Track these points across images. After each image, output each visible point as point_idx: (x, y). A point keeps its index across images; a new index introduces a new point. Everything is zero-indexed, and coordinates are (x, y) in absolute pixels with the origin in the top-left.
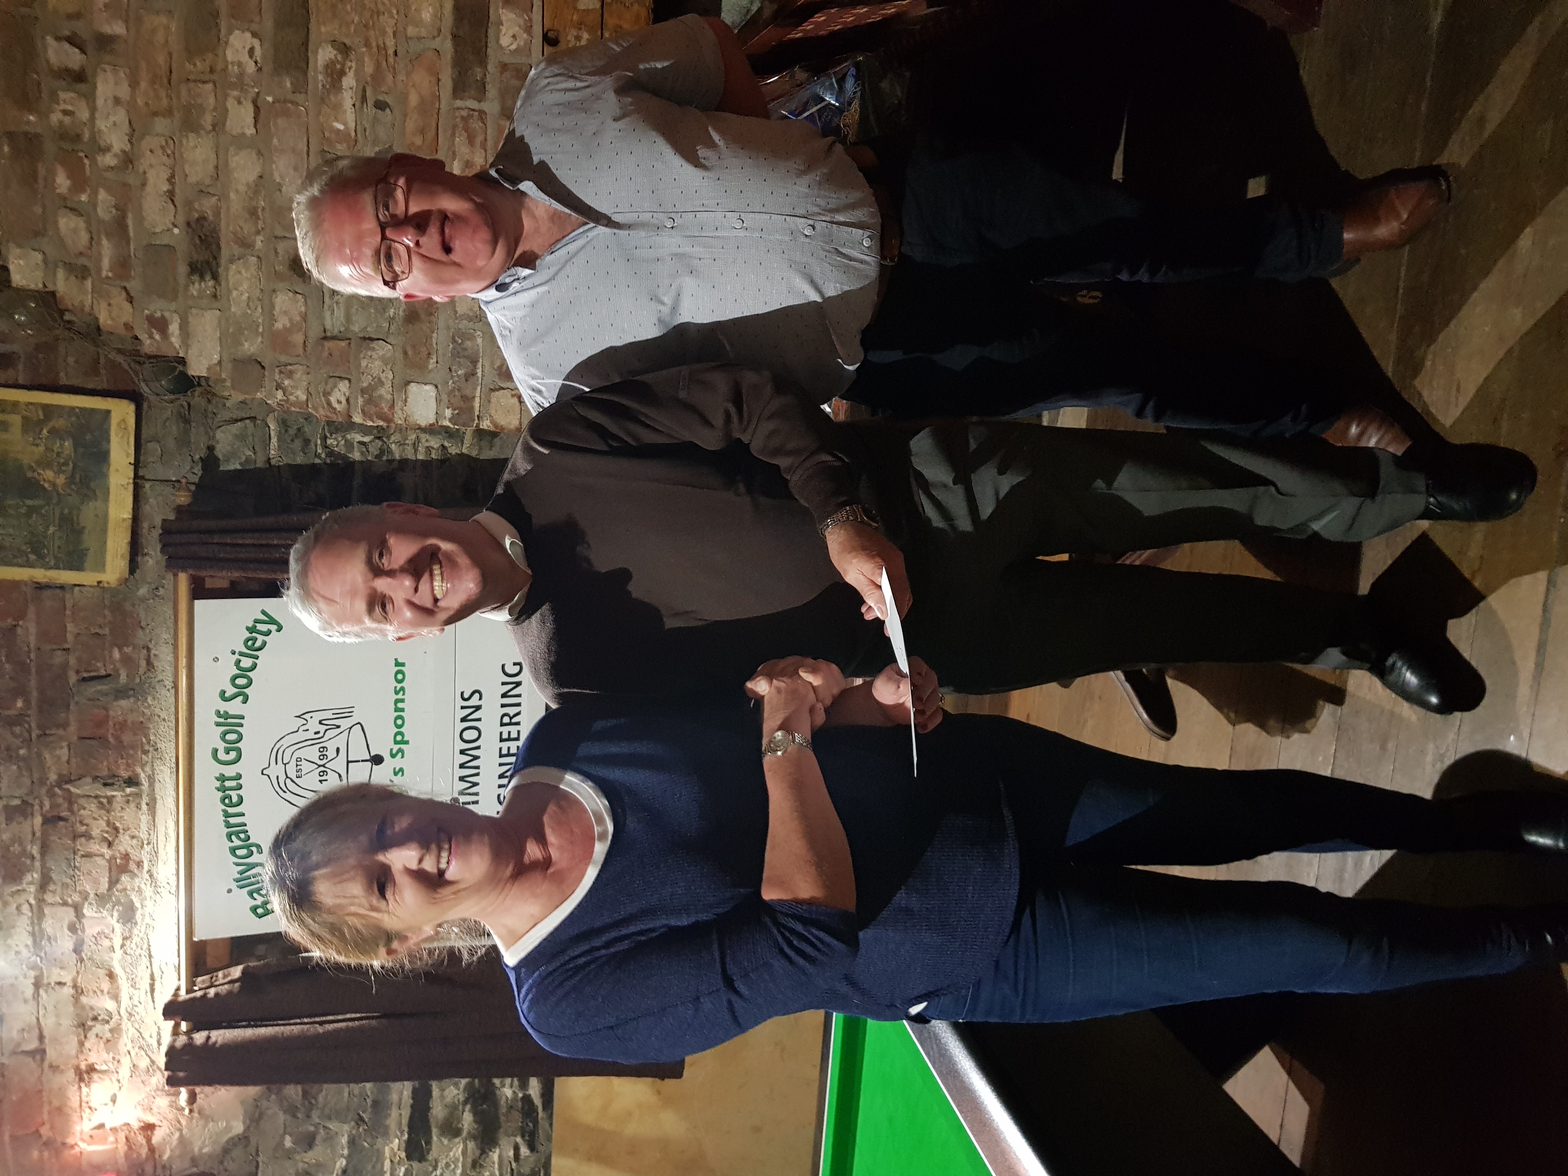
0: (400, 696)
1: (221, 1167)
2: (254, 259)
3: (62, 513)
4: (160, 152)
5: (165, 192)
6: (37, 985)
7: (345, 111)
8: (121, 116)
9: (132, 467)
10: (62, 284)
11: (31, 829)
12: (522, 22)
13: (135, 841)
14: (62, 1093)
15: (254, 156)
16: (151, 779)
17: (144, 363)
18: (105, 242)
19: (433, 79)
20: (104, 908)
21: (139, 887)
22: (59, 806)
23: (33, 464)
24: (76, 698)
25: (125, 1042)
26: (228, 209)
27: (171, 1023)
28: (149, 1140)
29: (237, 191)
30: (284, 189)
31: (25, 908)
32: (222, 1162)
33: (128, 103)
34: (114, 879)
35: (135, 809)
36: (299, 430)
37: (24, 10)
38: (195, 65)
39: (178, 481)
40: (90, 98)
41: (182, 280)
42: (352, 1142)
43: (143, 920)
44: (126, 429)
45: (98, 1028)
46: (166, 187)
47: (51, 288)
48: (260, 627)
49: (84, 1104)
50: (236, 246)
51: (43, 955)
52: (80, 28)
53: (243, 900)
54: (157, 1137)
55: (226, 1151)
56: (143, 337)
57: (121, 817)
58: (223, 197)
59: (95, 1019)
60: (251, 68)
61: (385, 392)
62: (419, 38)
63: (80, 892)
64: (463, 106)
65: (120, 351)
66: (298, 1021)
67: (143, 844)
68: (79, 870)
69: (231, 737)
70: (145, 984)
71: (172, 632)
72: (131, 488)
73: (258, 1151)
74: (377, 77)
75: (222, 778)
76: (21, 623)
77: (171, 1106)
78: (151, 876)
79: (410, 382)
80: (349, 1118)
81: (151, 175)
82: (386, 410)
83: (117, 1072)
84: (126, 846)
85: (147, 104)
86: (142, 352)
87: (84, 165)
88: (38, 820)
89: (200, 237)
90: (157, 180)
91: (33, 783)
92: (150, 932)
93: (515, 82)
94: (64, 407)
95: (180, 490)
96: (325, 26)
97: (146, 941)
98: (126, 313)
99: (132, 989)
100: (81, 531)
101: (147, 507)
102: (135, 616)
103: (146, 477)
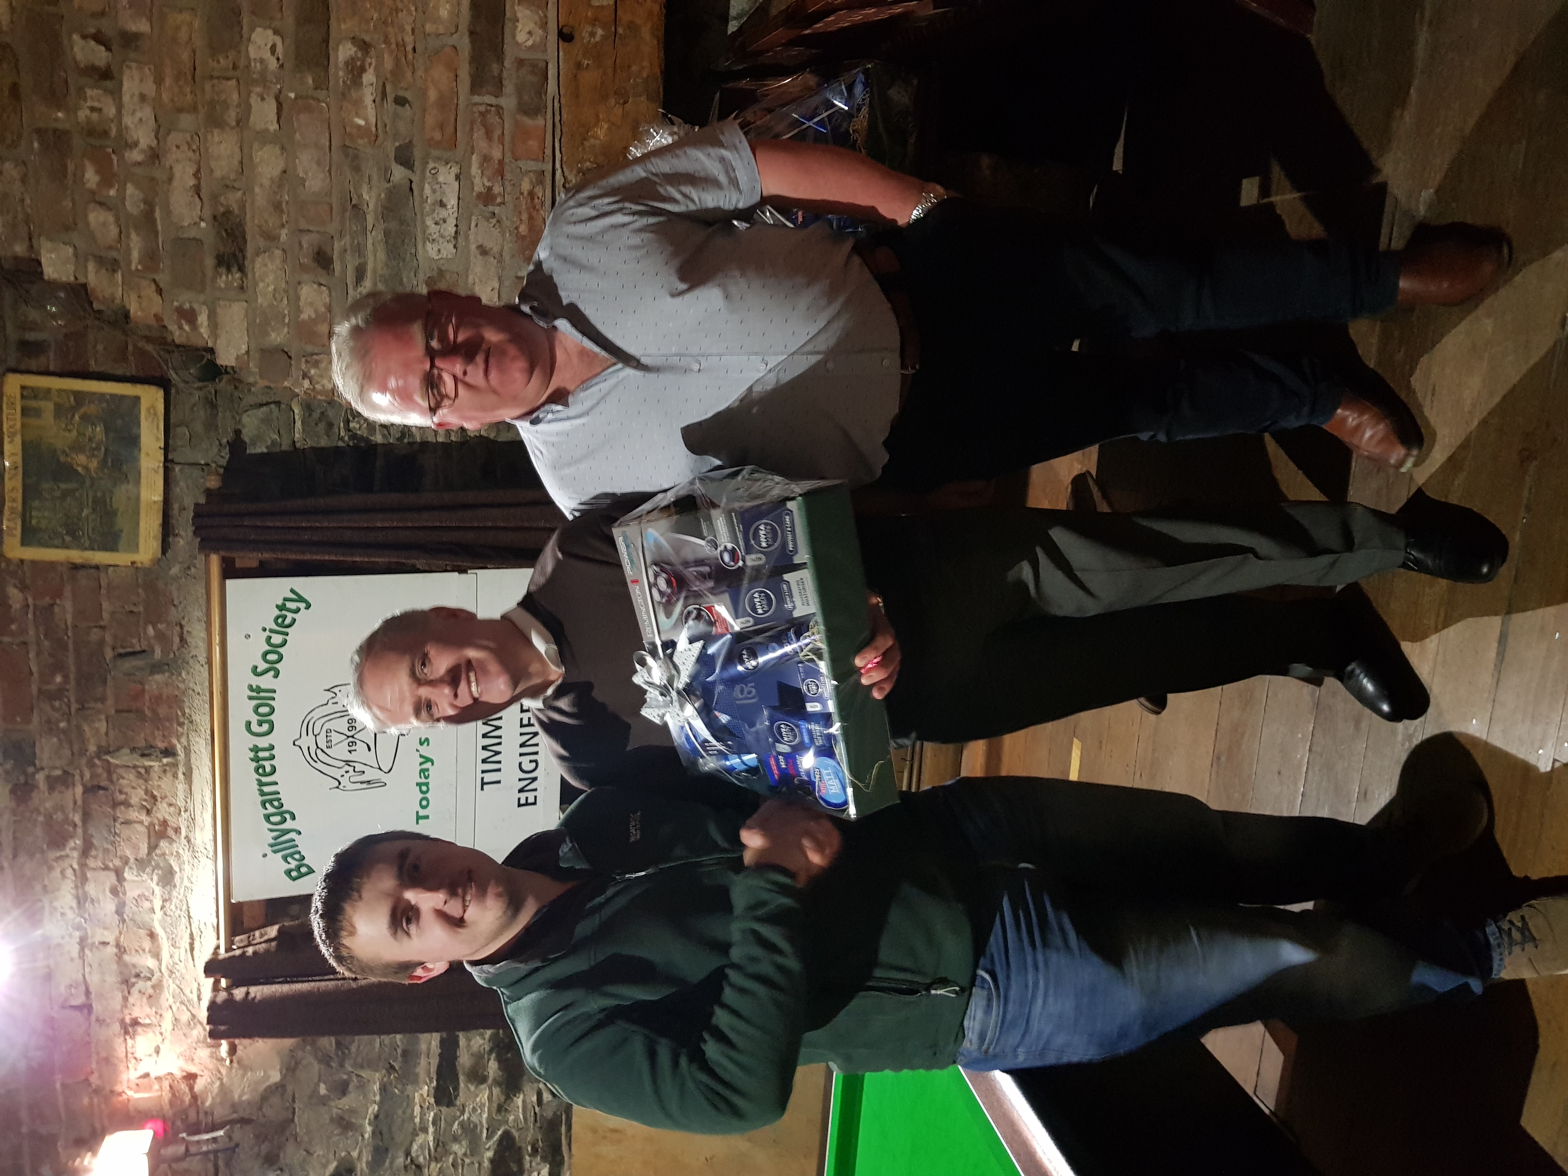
1: (260, 1113)
2: (280, 252)
3: (95, 496)
4: (186, 147)
5: (191, 187)
6: (83, 942)
7: (366, 107)
8: (147, 112)
9: (162, 451)
10: (93, 277)
11: (72, 798)
12: (537, 18)
13: (172, 809)
14: (109, 1044)
15: (277, 150)
16: (187, 750)
17: (173, 351)
18: (134, 236)
19: (452, 75)
20: (144, 872)
21: (177, 852)
22: (99, 775)
23: (67, 450)
24: (112, 673)
25: (167, 997)
26: (253, 203)
27: (211, 980)
28: (191, 1088)
29: (261, 185)
30: (307, 184)
31: (69, 872)
32: (260, 1109)
33: (153, 99)
34: (152, 844)
35: (171, 778)
36: (322, 413)
37: (52, 9)
38: (218, 62)
39: (207, 465)
40: (116, 94)
41: (209, 272)
42: (384, 1089)
43: (182, 883)
44: (155, 414)
45: (141, 984)
46: (192, 182)
47: (82, 280)
48: (290, 605)
49: (129, 1055)
50: (262, 239)
51: (87, 916)
52: (106, 26)
53: (277, 863)
54: (199, 1085)
55: (265, 1097)
56: (173, 327)
57: (159, 786)
58: (248, 191)
59: (138, 976)
60: (273, 64)
62: (438, 35)
64: (481, 101)
65: (148, 339)
67: (180, 811)
68: (119, 836)
69: (264, 710)
70: (185, 943)
71: (204, 609)
72: (161, 471)
73: (294, 1097)
74: (397, 72)
75: (256, 749)
76: (58, 601)
77: (211, 1056)
78: (189, 841)
80: (380, 1067)
81: (178, 170)
83: (160, 1026)
84: (164, 814)
85: (172, 100)
86: (169, 339)
87: (111, 160)
88: (79, 790)
89: (226, 230)
90: (184, 175)
91: (73, 754)
92: (189, 896)
93: (531, 78)
94: (95, 393)
95: (209, 474)
96: (345, 22)
97: (185, 903)
98: (156, 305)
99: (172, 948)
100: (114, 513)
101: (178, 489)
102: (168, 594)
103: (176, 461)
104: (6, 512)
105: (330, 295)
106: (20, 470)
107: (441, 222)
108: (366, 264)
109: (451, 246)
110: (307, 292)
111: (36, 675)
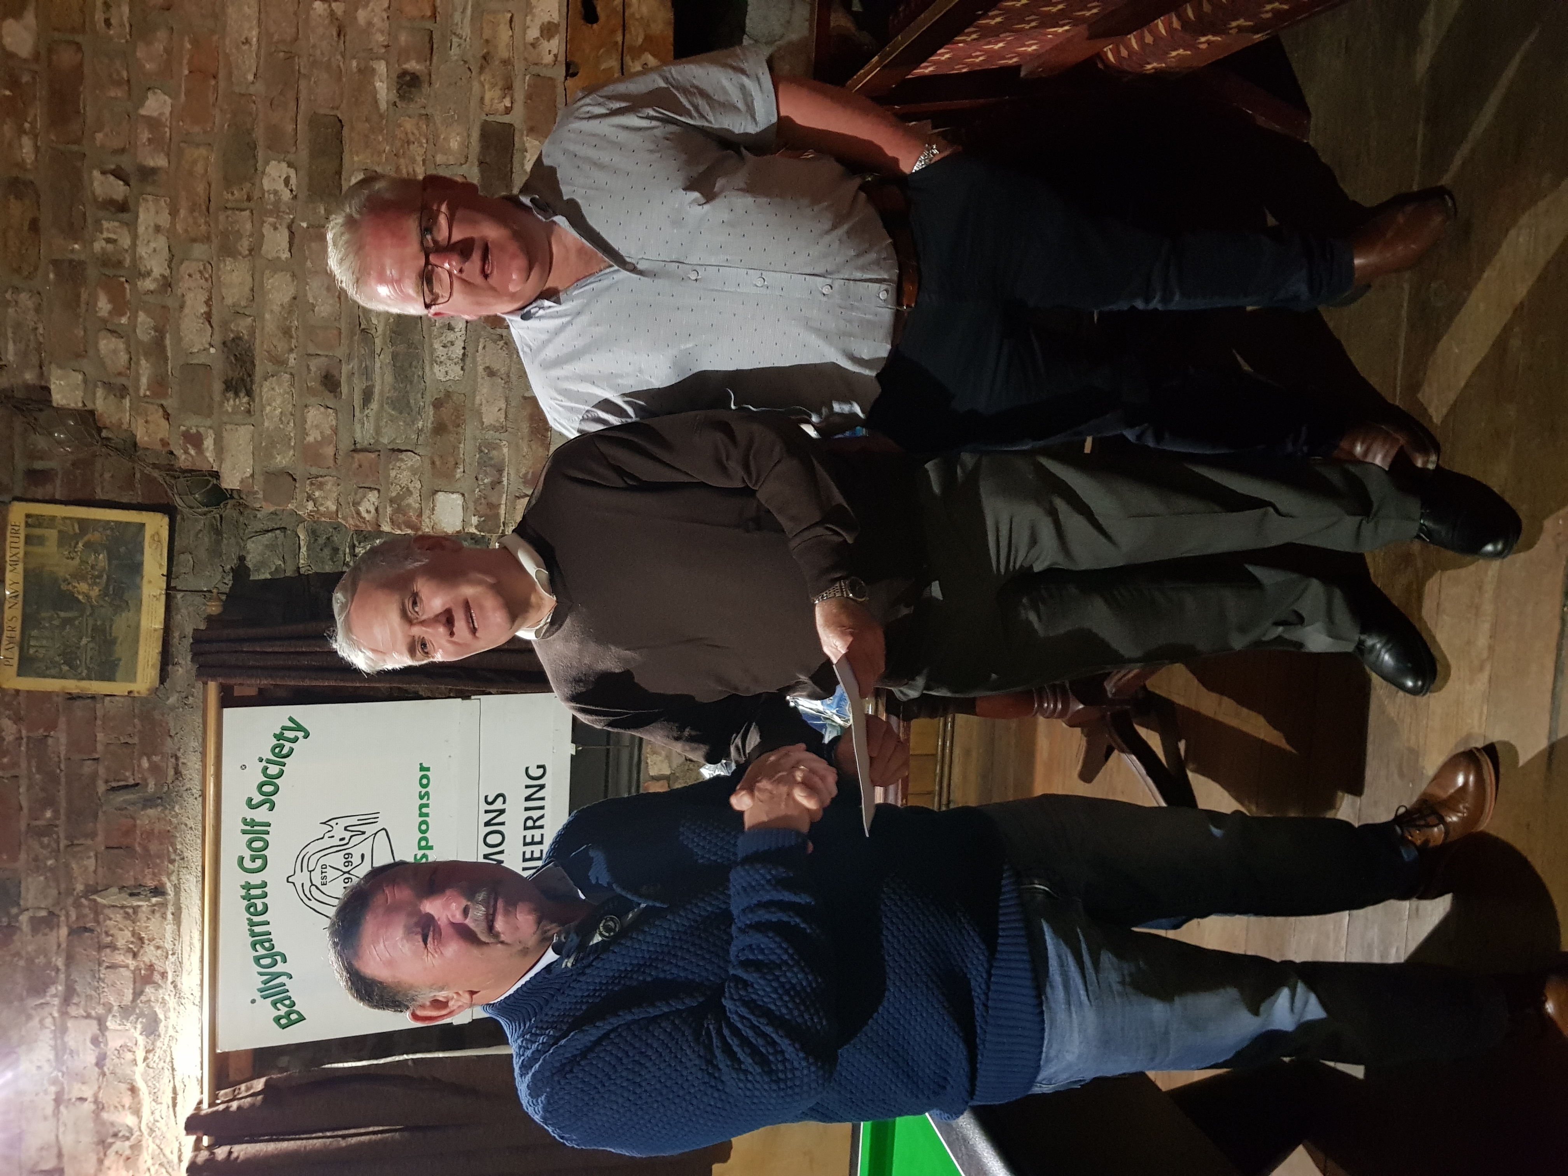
0: (425, 801)
2: (288, 376)
3: (95, 625)
4: (198, 276)
5: (202, 314)
6: (58, 1101)
8: (161, 242)
9: (165, 578)
10: (101, 403)
11: (56, 940)
13: (159, 952)
15: (288, 277)
16: (177, 889)
17: (179, 478)
18: (143, 362)
20: (128, 1020)
21: (163, 998)
22: (85, 916)
23: (68, 577)
24: (104, 808)
25: (146, 1159)
26: (263, 328)
27: (193, 1138)
29: (272, 311)
30: (316, 309)
31: (48, 1021)
33: (169, 230)
34: (138, 990)
35: (160, 919)
36: (328, 539)
37: (73, 147)
38: (233, 194)
39: (210, 591)
40: (132, 226)
41: (217, 397)
43: (166, 1031)
44: (159, 541)
45: (118, 1145)
46: (203, 309)
47: (90, 406)
48: (288, 734)
50: (270, 364)
51: (64, 1069)
52: (125, 161)
53: (267, 1010)
56: (179, 452)
57: (147, 927)
58: (258, 317)
59: (115, 1135)
60: (286, 195)
61: (413, 501)
62: (447, 166)
63: (104, 1004)
65: (155, 466)
66: (321, 1134)
67: (167, 953)
68: (103, 982)
69: (257, 845)
70: (167, 1098)
71: (200, 740)
72: (163, 598)
75: (248, 887)
76: (52, 733)
78: (175, 987)
79: (437, 492)
81: (190, 298)
82: (414, 518)
84: (151, 957)
85: (186, 231)
86: (177, 466)
87: (125, 288)
88: (64, 931)
89: (235, 356)
90: (195, 303)
91: (59, 893)
92: (173, 1044)
94: (99, 521)
95: (211, 600)
96: (358, 156)
97: (168, 1053)
98: (162, 429)
99: (154, 1104)
100: (113, 642)
101: (179, 617)
102: (164, 724)
103: (178, 588)
104: (5, 641)
105: (337, 418)
106: (20, 598)
107: (449, 345)
108: (373, 386)
109: (458, 368)
110: (314, 415)
111: (25, 811)
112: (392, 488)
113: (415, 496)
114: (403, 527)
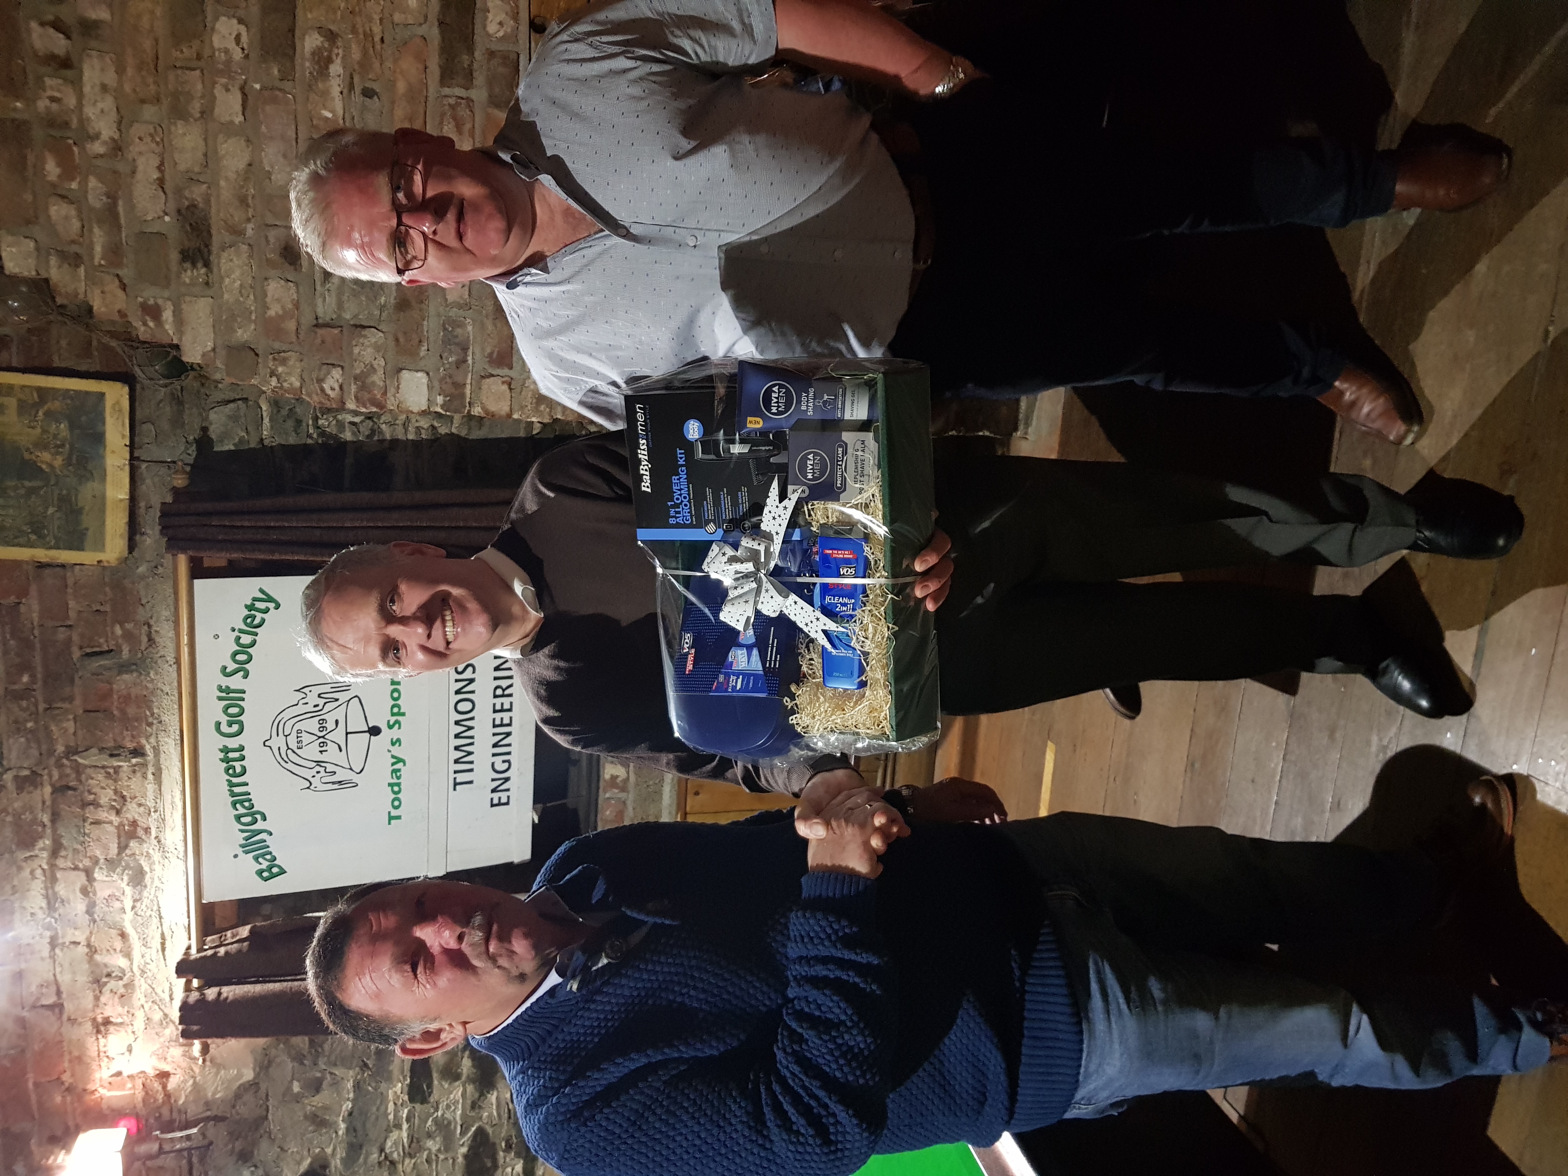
1: (234, 1111)
2: (246, 247)
3: (60, 494)
4: (149, 139)
5: (155, 180)
6: (53, 943)
7: (333, 99)
8: (108, 103)
9: (128, 448)
10: (55, 272)
11: (39, 799)
12: (508, 8)
13: (142, 809)
14: (81, 1045)
15: (243, 142)
16: (156, 750)
17: (138, 348)
18: (96, 230)
19: (421, 67)
20: (114, 872)
21: (147, 853)
22: (68, 775)
23: (31, 446)
24: (80, 674)
25: (139, 996)
26: (218, 196)
27: (183, 980)
28: (164, 1087)
29: (226, 177)
30: (273, 178)
31: (39, 872)
32: (234, 1107)
33: (115, 90)
34: (123, 845)
35: (141, 778)
36: (291, 410)
38: (182, 51)
39: (174, 462)
40: (77, 83)
41: (174, 268)
43: (152, 882)
44: (120, 411)
45: (112, 984)
46: (156, 175)
47: (44, 275)
48: (258, 605)
49: (102, 1054)
50: (227, 234)
51: (57, 916)
52: (64, 12)
53: (248, 864)
54: (172, 1083)
55: (238, 1096)
56: (137, 324)
57: (128, 786)
58: (213, 184)
59: (109, 975)
60: (238, 55)
61: (377, 378)
62: (406, 25)
63: (90, 857)
64: (451, 94)
65: (113, 335)
67: (150, 811)
68: (88, 836)
69: (233, 710)
70: (156, 943)
71: (173, 610)
72: (127, 469)
73: (267, 1095)
74: (364, 65)
75: (226, 750)
76: (24, 600)
77: (184, 1055)
78: (159, 842)
79: (402, 369)
80: (354, 1065)
81: (141, 163)
82: (379, 396)
83: (132, 1025)
84: (134, 814)
85: (134, 91)
86: (135, 337)
87: (73, 152)
88: (48, 790)
89: (191, 224)
90: (147, 169)
91: (41, 754)
92: (159, 896)
93: (501, 70)
94: (60, 390)
95: (176, 472)
96: (311, 12)
97: (155, 903)
98: (120, 301)
99: (143, 948)
100: (80, 511)
101: (144, 487)
102: (135, 593)
103: (142, 458)
105: (298, 292)
112: (356, 364)
113: (379, 373)
114: (368, 405)
